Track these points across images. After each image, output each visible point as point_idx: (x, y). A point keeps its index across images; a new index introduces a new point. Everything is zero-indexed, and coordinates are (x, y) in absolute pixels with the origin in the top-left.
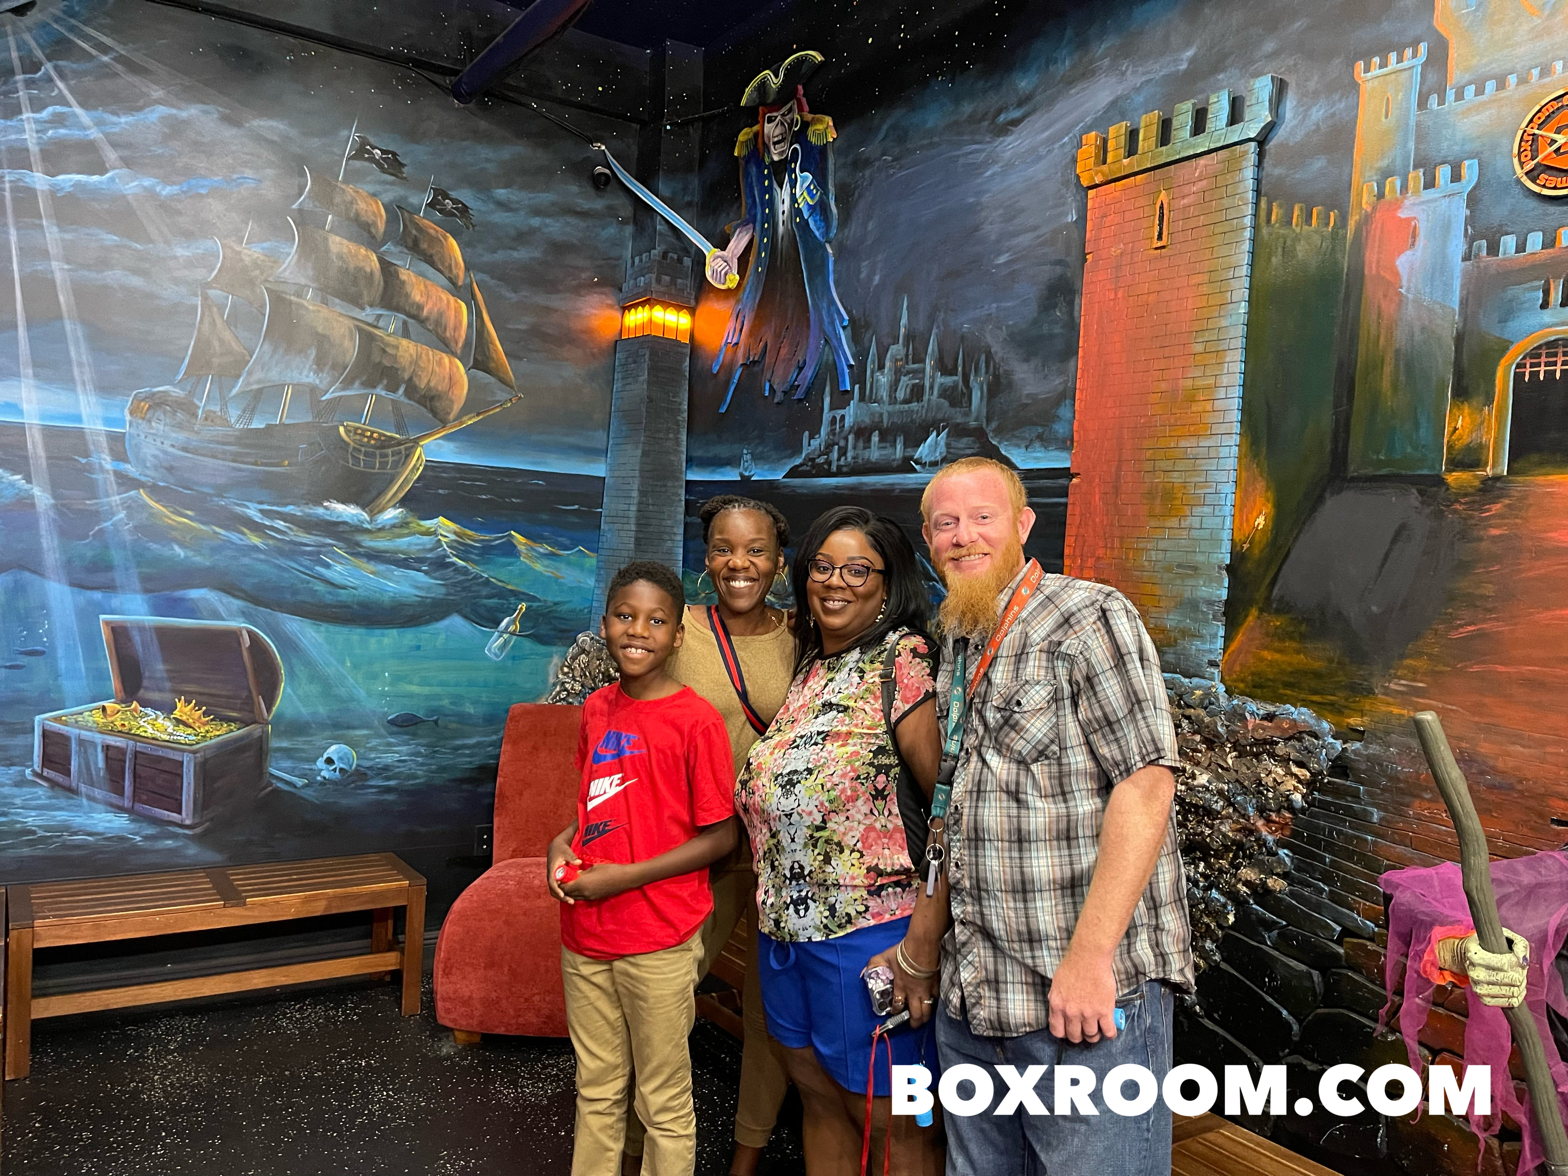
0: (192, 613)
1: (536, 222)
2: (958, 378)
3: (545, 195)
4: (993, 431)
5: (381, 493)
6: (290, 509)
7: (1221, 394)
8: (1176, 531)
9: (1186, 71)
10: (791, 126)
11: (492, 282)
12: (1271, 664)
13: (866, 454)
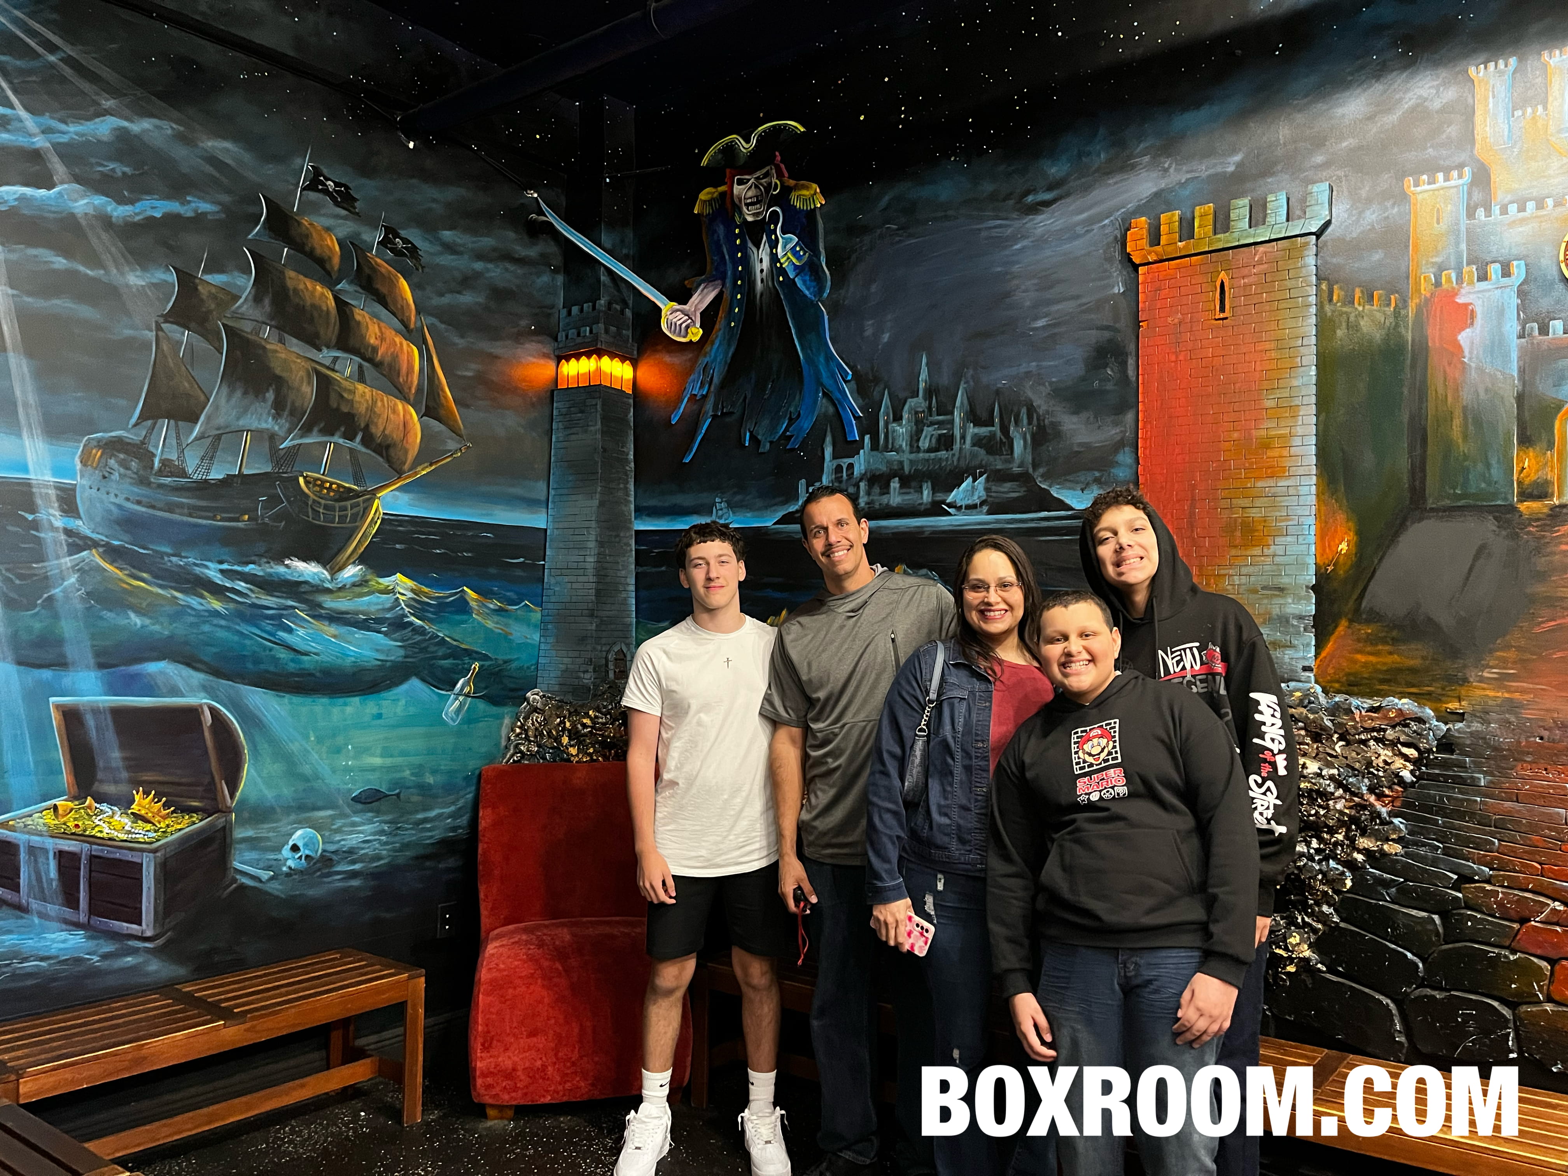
0: (150, 691)
1: (478, 266)
2: (996, 428)
3: (486, 239)
4: (1042, 476)
5: (341, 550)
6: (250, 568)
7: (1297, 441)
8: (1258, 559)
9: (1233, 174)
10: (768, 188)
11: (443, 326)
12: (1365, 665)
13: (885, 499)
